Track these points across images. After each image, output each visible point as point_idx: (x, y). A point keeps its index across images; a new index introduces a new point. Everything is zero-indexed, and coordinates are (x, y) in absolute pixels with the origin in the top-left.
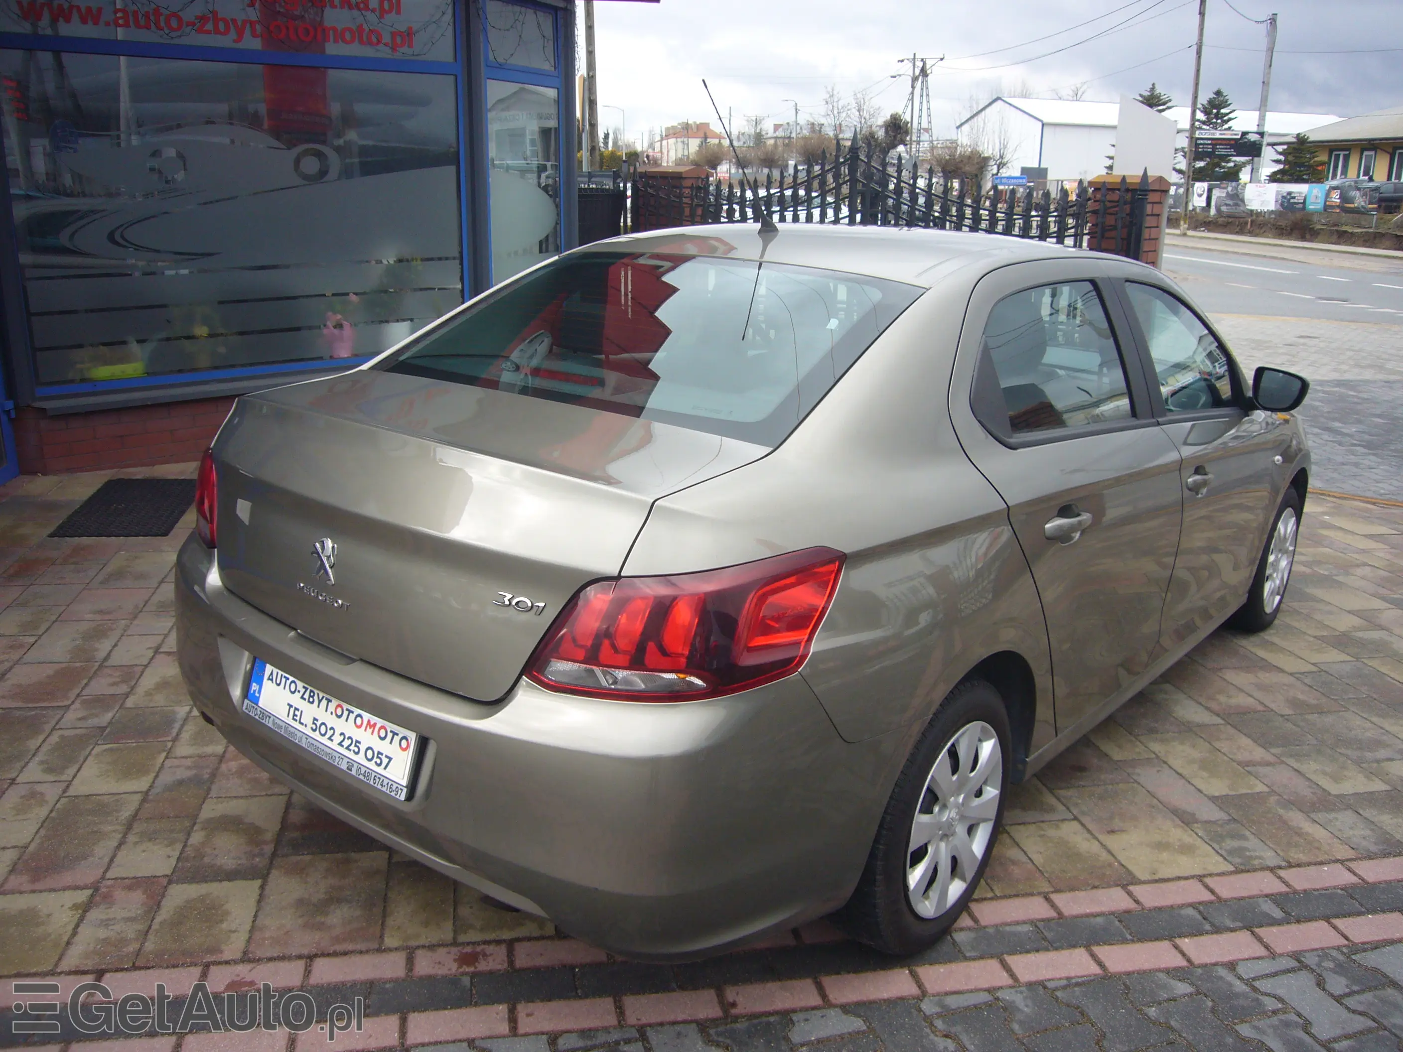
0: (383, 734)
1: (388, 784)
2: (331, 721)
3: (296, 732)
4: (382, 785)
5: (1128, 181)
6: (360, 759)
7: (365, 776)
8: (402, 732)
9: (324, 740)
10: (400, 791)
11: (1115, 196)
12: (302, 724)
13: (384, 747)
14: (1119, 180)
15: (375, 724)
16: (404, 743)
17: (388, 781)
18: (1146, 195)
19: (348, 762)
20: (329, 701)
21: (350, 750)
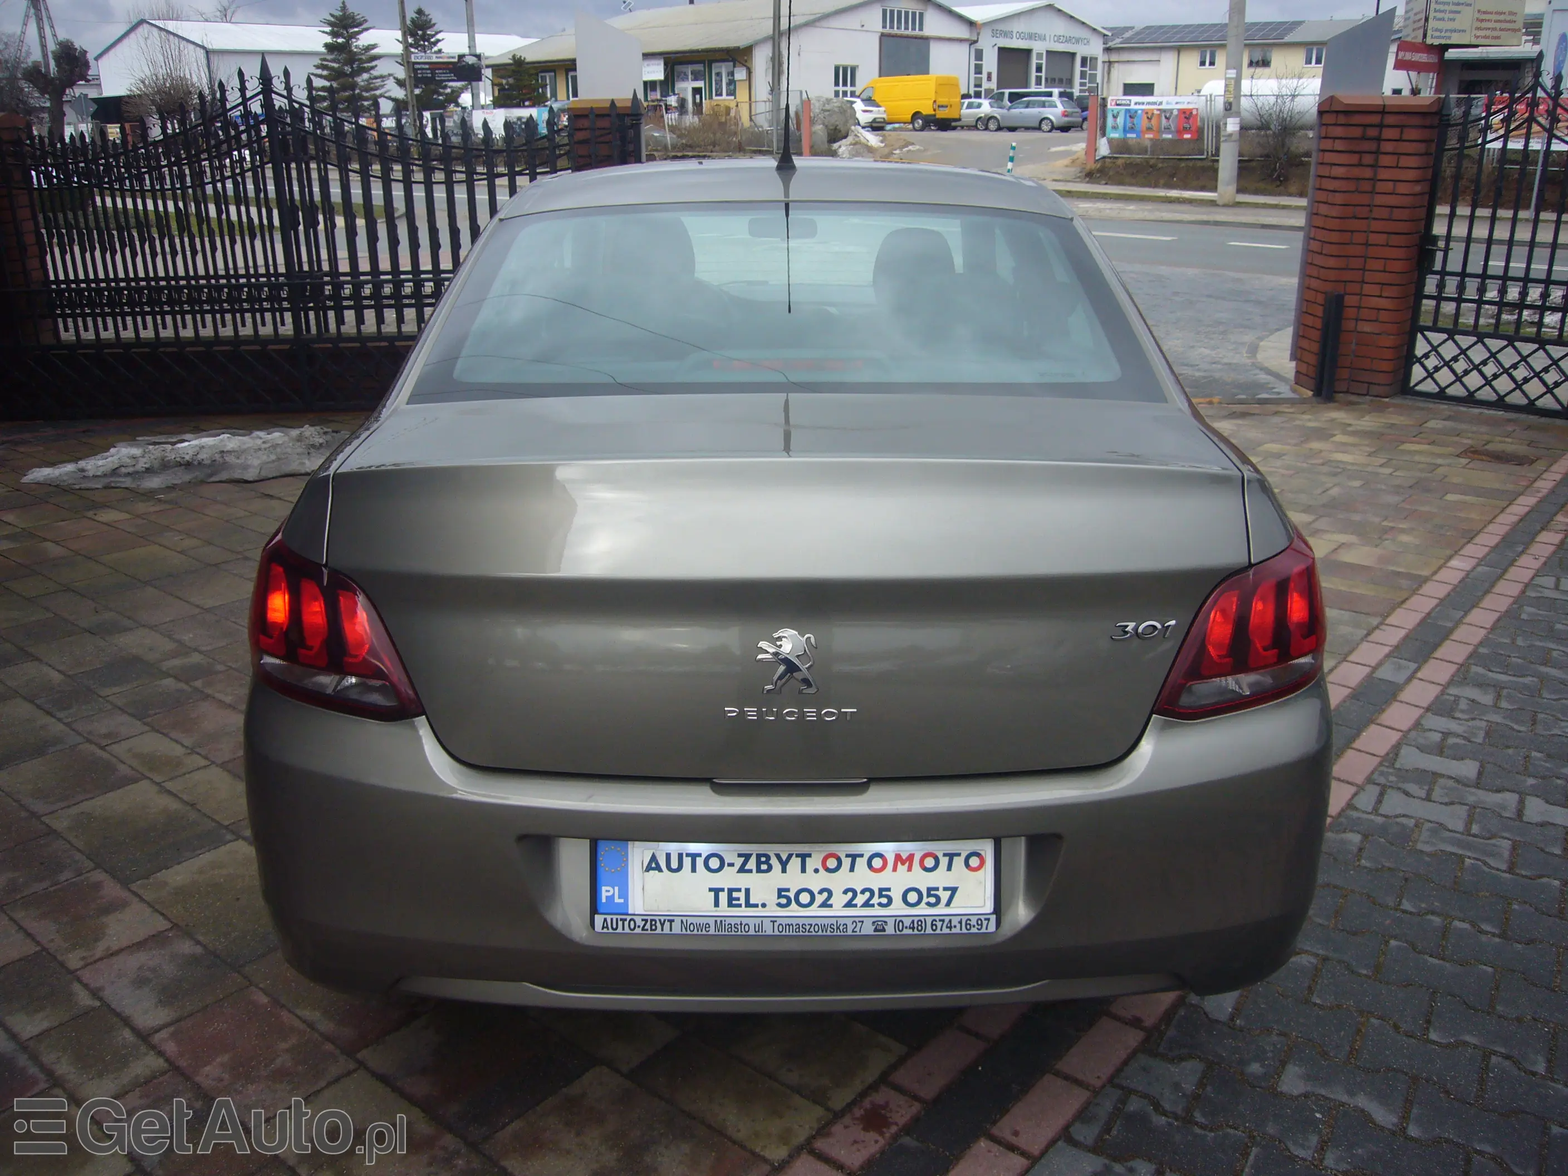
0: (930, 862)
1: (960, 922)
2: (816, 881)
3: (745, 921)
4: (950, 928)
5: (618, 105)
6: (898, 908)
7: (913, 928)
8: (965, 847)
9: (814, 911)
10: (985, 923)
11: (605, 123)
12: (756, 906)
13: (940, 878)
14: (608, 105)
15: (911, 857)
16: (974, 862)
17: (959, 918)
18: (640, 120)
19: (874, 923)
20: (804, 857)
21: (873, 906)
